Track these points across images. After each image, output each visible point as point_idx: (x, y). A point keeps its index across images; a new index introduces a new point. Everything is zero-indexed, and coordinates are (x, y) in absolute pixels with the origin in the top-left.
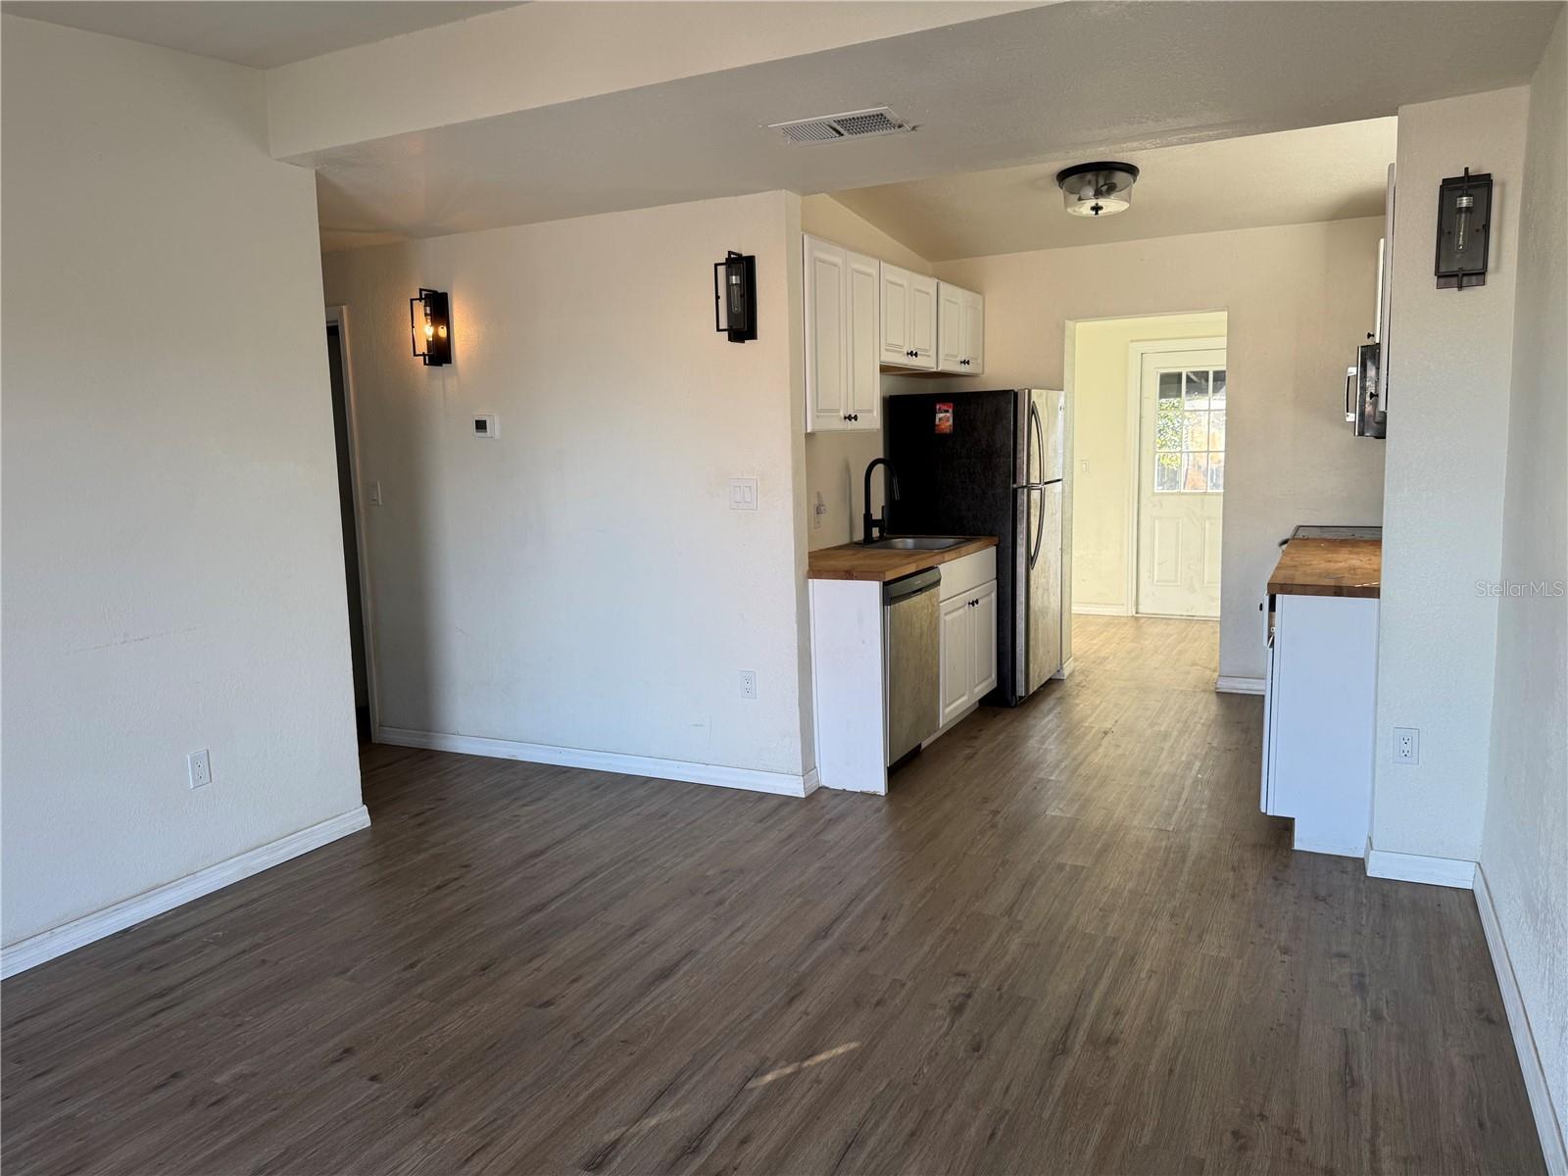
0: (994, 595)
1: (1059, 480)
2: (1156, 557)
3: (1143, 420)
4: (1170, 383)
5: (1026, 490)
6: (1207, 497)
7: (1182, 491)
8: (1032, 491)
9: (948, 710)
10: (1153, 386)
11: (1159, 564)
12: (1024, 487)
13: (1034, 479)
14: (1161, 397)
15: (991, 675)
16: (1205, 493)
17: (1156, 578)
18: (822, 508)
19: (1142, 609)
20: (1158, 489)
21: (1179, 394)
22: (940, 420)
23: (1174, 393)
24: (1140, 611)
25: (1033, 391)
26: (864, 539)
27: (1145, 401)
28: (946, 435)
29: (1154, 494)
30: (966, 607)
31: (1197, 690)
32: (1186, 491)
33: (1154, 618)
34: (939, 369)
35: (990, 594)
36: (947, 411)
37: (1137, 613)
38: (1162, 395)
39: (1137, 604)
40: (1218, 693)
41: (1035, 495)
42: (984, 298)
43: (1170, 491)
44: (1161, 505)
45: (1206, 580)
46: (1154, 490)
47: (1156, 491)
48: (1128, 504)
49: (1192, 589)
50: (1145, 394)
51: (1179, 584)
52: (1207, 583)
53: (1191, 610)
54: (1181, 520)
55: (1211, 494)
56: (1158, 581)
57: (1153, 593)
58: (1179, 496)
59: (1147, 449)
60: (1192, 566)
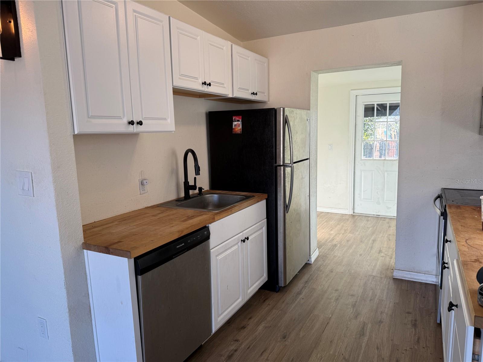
0: (265, 229)
1: (307, 159)
2: (362, 189)
3: (357, 126)
4: (369, 111)
5: (282, 168)
6: (386, 161)
7: (374, 158)
8: (286, 168)
9: (219, 319)
10: (361, 111)
11: (364, 191)
12: (280, 166)
13: (287, 161)
14: (365, 117)
15: (263, 275)
16: (385, 160)
17: (362, 198)
18: (145, 182)
19: (356, 211)
20: (363, 158)
21: (373, 116)
22: (235, 125)
23: (371, 115)
24: (355, 212)
25: (286, 109)
26: (185, 197)
27: (358, 118)
28: (238, 134)
29: (361, 160)
30: (239, 244)
31: (382, 276)
32: (376, 159)
33: (361, 216)
34: (234, 96)
35: (262, 228)
36: (238, 121)
37: (354, 213)
38: (366, 116)
39: (354, 209)
40: (394, 279)
41: (288, 170)
42: (268, 60)
43: (369, 159)
44: (365, 165)
45: (385, 199)
46: (361, 158)
47: (362, 158)
48: (350, 164)
49: (378, 203)
50: (358, 114)
51: (373, 200)
52: (386, 201)
53: (378, 213)
54: (374, 172)
55: (388, 160)
56: (363, 199)
57: (361, 204)
58: (373, 161)
59: (358, 139)
60: (378, 193)
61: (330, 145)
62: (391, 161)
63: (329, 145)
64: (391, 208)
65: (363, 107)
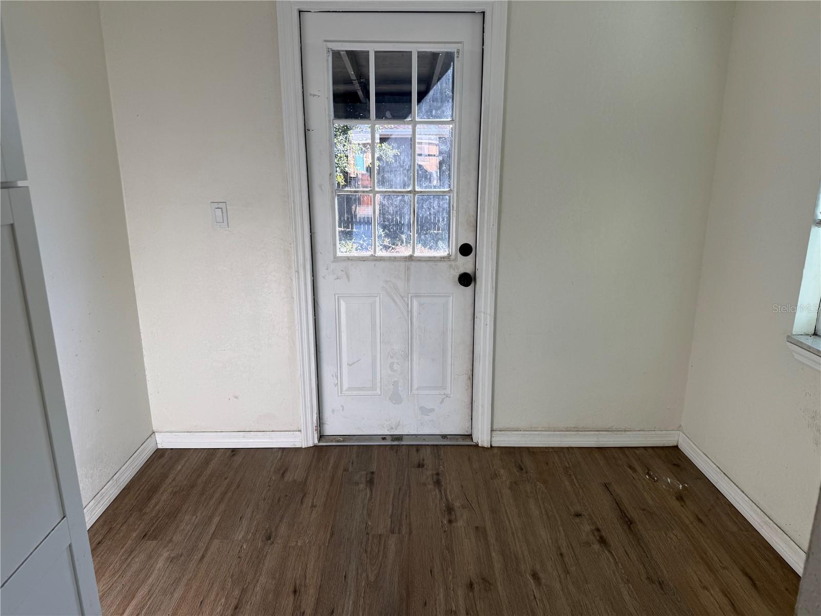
2: (344, 358)
3: (311, 135)
6: (413, 263)
7: (377, 254)
11: (349, 366)
16: (411, 258)
17: (345, 387)
24: (325, 433)
27: (311, 102)
29: (336, 259)
37: (321, 438)
43: (361, 255)
44: (348, 277)
45: (415, 386)
46: (336, 253)
47: (339, 254)
48: (299, 278)
49: (396, 398)
50: (312, 89)
51: (378, 391)
52: (417, 389)
53: (396, 429)
54: (378, 298)
55: (420, 260)
56: (349, 389)
57: (342, 406)
58: (373, 263)
59: (320, 186)
60: (395, 367)
61: (220, 205)
62: (431, 263)
63: (216, 205)
64: (432, 410)
65: (327, 60)
